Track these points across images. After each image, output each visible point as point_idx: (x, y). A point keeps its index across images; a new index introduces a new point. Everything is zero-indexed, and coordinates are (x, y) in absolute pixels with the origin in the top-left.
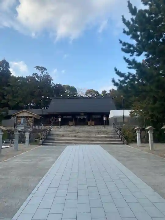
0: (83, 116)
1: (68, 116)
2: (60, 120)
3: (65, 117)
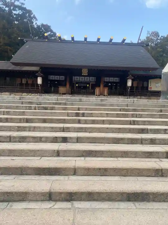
0: (86, 78)
1: (58, 77)
2: (40, 81)
3: (52, 77)
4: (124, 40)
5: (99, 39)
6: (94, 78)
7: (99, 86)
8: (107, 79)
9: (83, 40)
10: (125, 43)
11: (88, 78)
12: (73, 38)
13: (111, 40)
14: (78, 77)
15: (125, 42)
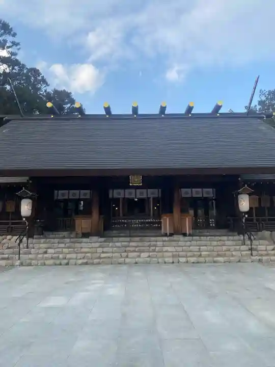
0: (138, 191)
1: (77, 192)
2: (26, 208)
3: (62, 194)
4: (218, 108)
5: (163, 109)
6: (157, 190)
7: (171, 212)
8: (186, 192)
9: (131, 112)
10: (220, 114)
11: (145, 191)
12: (108, 110)
13: (190, 109)
14: (122, 191)
15: (220, 112)
